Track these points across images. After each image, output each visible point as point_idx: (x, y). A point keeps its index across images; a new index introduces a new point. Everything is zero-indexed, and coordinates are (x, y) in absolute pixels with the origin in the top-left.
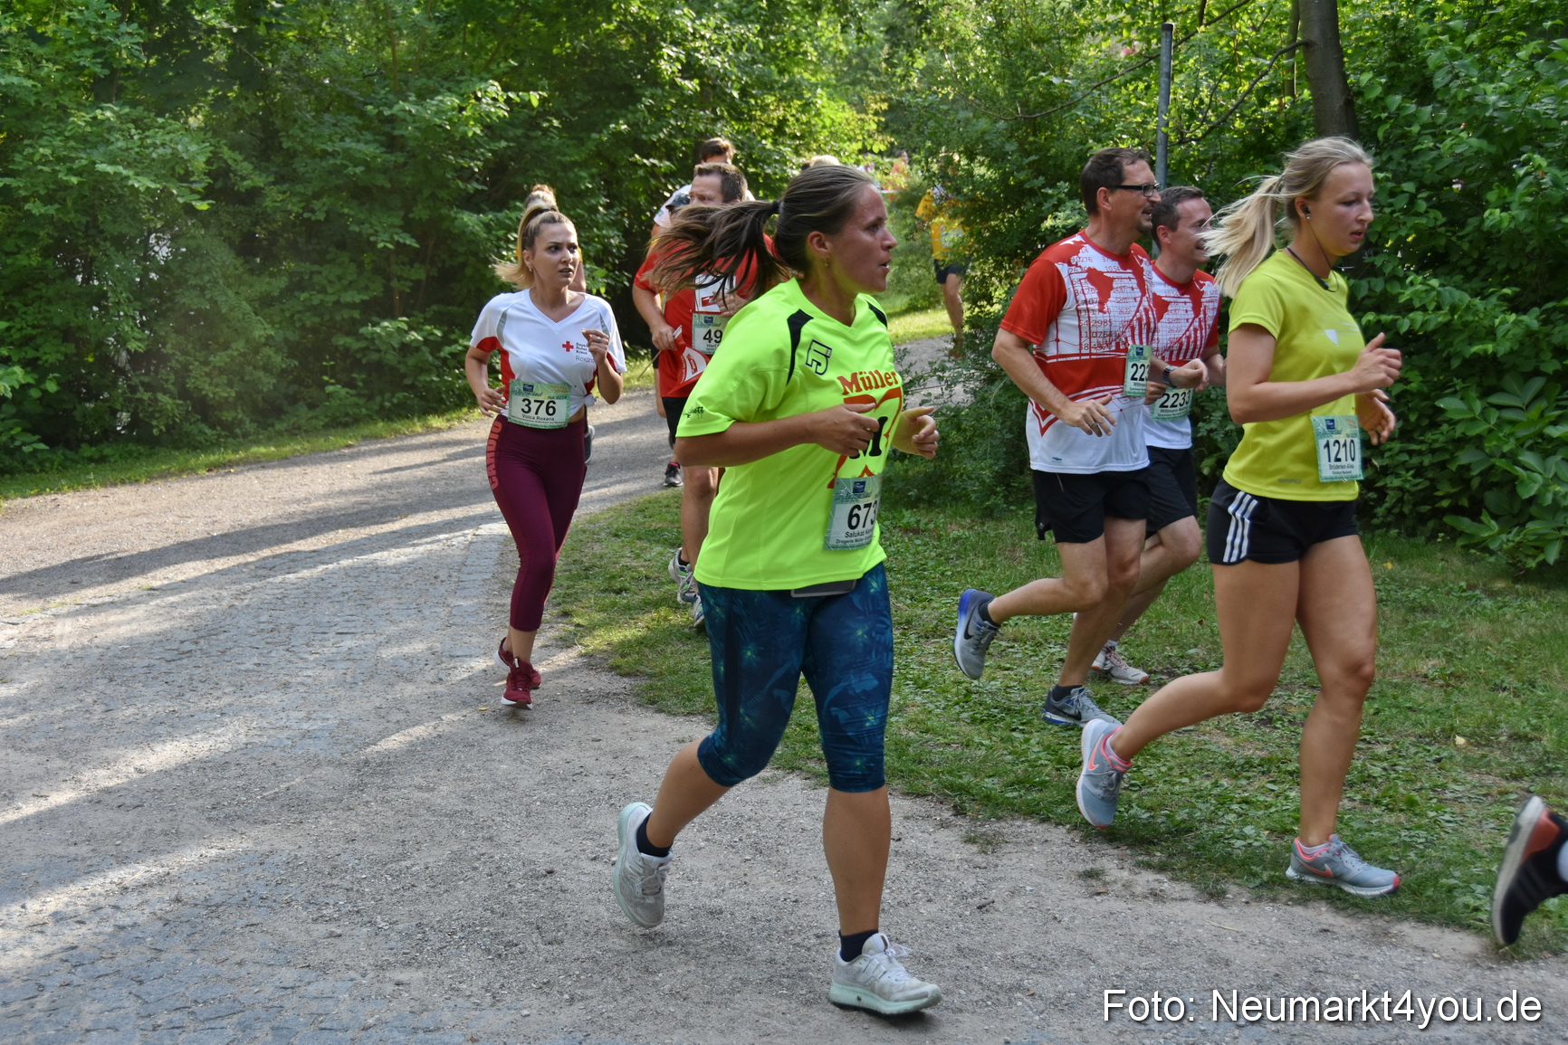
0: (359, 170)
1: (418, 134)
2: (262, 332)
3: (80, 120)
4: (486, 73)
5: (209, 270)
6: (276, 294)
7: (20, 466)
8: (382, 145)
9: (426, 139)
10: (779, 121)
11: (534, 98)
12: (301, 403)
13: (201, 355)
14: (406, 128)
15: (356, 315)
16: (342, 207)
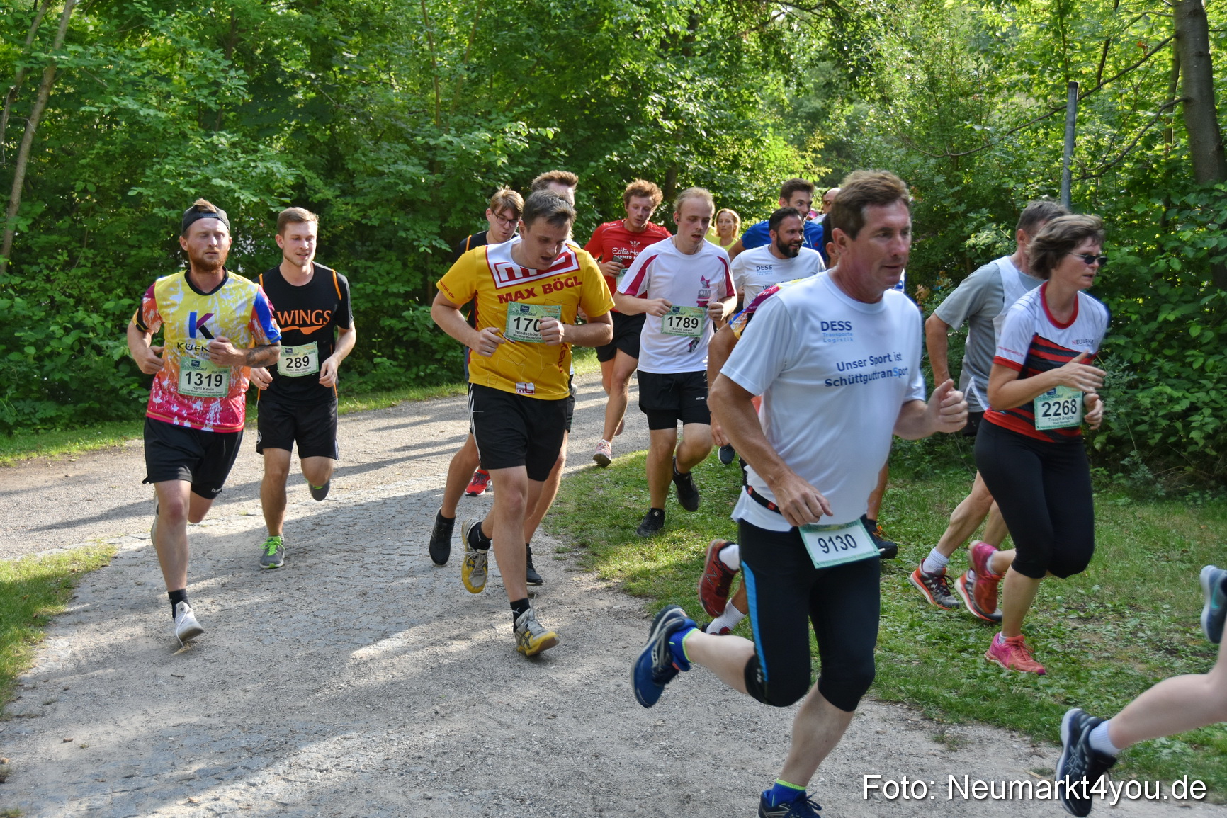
0: (408, 187)
1: (455, 159)
3: (197, 143)
4: (511, 111)
7: (134, 414)
8: (426, 168)
9: (461, 164)
10: (734, 156)
11: (550, 133)
12: (353, 371)
14: (445, 155)
15: (400, 302)
16: (392, 216)
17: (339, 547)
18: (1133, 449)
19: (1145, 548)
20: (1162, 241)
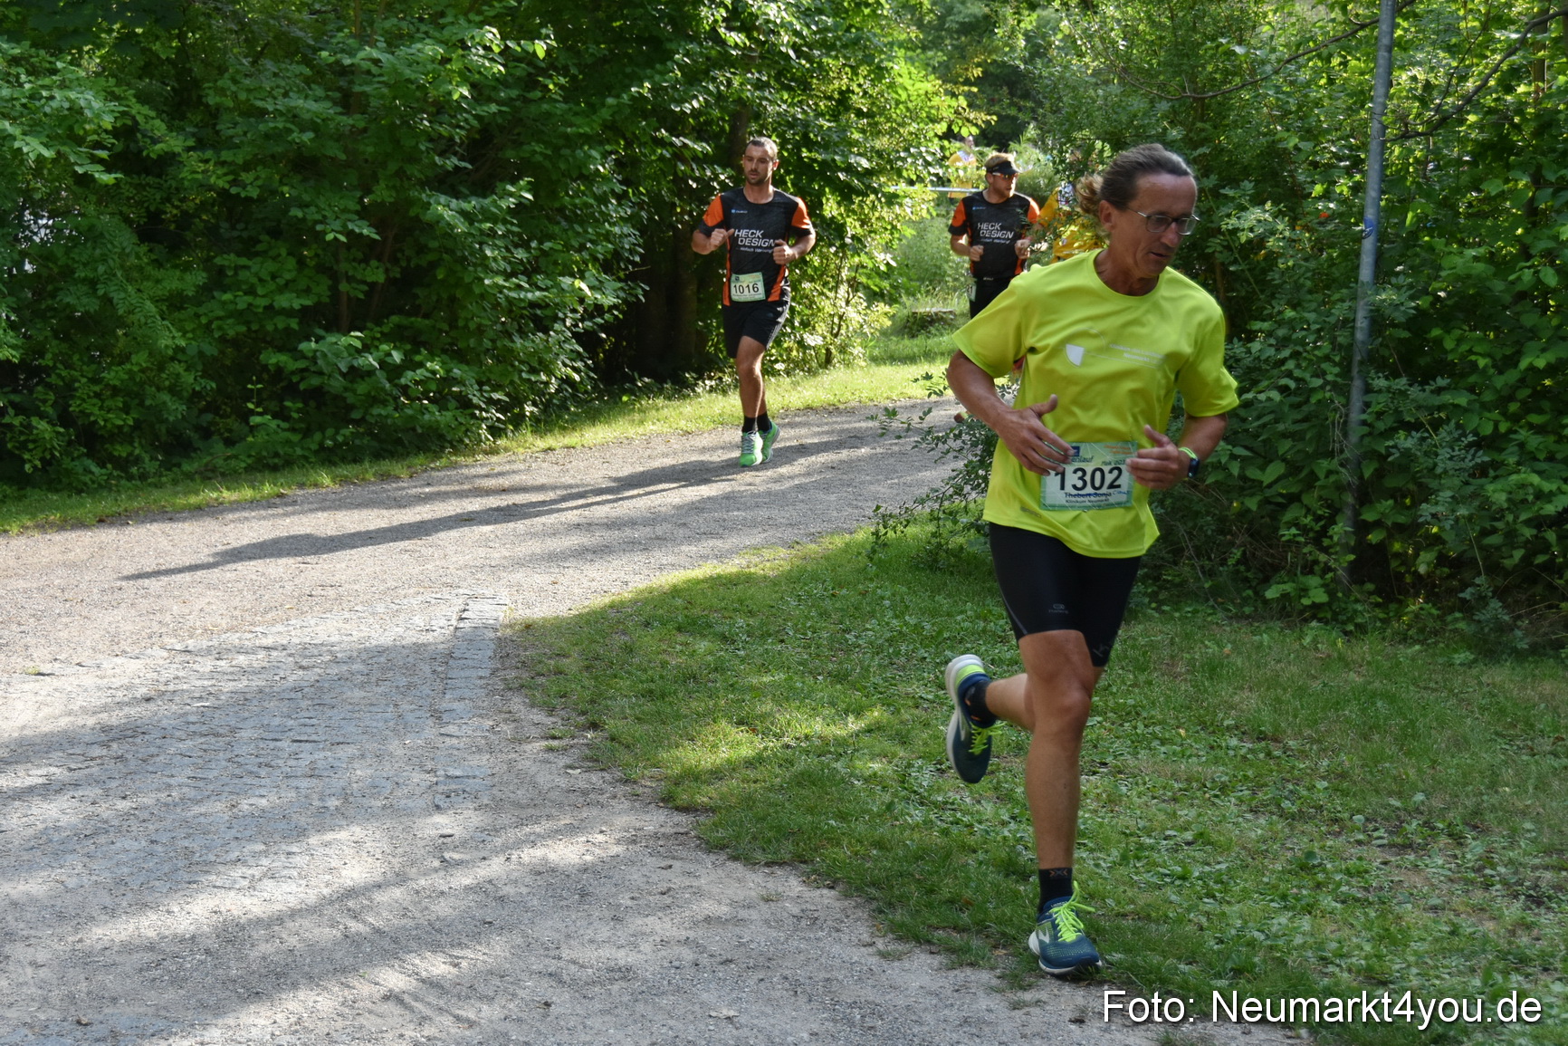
0: (307, 137)
1: (385, 91)
2: (169, 342)
4: (479, 13)
5: (104, 259)
6: (190, 294)
8: (335, 103)
9: (395, 98)
10: (841, 92)
11: (540, 48)
12: (215, 437)
13: (89, 370)
14: (370, 83)
15: (294, 324)
16: (281, 183)
17: (192, 728)
18: (1479, 574)
19: (1497, 733)
20: (1528, 240)
